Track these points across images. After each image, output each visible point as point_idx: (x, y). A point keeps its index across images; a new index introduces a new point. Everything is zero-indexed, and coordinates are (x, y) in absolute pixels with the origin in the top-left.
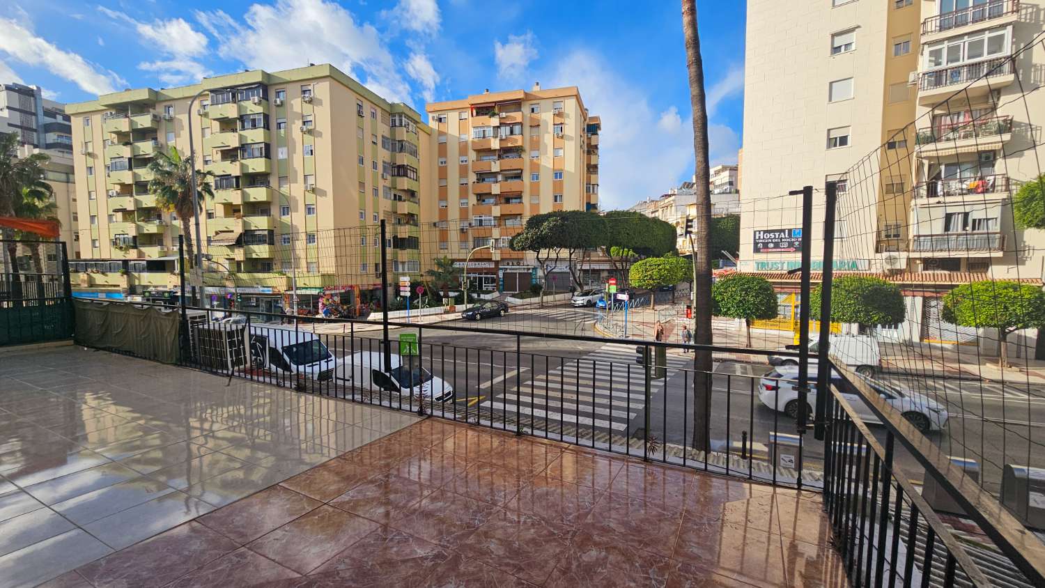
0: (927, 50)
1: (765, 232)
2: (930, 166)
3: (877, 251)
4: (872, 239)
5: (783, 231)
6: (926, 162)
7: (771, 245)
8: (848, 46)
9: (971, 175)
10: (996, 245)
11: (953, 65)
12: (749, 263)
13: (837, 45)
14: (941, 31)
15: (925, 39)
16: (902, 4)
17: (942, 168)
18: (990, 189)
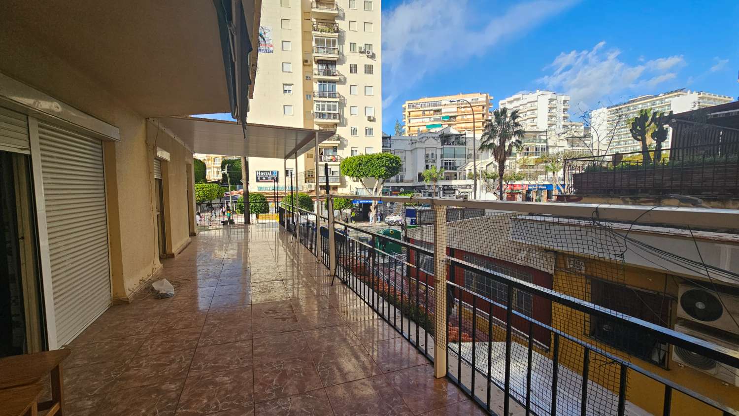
0: (316, 103)
1: (261, 172)
3: (305, 182)
4: (303, 177)
5: (269, 172)
7: (264, 178)
8: (289, 91)
9: (331, 154)
10: (339, 181)
11: (323, 112)
12: (254, 187)
13: (285, 89)
14: (319, 97)
15: (314, 99)
16: (307, 78)
17: (323, 150)
18: (336, 160)
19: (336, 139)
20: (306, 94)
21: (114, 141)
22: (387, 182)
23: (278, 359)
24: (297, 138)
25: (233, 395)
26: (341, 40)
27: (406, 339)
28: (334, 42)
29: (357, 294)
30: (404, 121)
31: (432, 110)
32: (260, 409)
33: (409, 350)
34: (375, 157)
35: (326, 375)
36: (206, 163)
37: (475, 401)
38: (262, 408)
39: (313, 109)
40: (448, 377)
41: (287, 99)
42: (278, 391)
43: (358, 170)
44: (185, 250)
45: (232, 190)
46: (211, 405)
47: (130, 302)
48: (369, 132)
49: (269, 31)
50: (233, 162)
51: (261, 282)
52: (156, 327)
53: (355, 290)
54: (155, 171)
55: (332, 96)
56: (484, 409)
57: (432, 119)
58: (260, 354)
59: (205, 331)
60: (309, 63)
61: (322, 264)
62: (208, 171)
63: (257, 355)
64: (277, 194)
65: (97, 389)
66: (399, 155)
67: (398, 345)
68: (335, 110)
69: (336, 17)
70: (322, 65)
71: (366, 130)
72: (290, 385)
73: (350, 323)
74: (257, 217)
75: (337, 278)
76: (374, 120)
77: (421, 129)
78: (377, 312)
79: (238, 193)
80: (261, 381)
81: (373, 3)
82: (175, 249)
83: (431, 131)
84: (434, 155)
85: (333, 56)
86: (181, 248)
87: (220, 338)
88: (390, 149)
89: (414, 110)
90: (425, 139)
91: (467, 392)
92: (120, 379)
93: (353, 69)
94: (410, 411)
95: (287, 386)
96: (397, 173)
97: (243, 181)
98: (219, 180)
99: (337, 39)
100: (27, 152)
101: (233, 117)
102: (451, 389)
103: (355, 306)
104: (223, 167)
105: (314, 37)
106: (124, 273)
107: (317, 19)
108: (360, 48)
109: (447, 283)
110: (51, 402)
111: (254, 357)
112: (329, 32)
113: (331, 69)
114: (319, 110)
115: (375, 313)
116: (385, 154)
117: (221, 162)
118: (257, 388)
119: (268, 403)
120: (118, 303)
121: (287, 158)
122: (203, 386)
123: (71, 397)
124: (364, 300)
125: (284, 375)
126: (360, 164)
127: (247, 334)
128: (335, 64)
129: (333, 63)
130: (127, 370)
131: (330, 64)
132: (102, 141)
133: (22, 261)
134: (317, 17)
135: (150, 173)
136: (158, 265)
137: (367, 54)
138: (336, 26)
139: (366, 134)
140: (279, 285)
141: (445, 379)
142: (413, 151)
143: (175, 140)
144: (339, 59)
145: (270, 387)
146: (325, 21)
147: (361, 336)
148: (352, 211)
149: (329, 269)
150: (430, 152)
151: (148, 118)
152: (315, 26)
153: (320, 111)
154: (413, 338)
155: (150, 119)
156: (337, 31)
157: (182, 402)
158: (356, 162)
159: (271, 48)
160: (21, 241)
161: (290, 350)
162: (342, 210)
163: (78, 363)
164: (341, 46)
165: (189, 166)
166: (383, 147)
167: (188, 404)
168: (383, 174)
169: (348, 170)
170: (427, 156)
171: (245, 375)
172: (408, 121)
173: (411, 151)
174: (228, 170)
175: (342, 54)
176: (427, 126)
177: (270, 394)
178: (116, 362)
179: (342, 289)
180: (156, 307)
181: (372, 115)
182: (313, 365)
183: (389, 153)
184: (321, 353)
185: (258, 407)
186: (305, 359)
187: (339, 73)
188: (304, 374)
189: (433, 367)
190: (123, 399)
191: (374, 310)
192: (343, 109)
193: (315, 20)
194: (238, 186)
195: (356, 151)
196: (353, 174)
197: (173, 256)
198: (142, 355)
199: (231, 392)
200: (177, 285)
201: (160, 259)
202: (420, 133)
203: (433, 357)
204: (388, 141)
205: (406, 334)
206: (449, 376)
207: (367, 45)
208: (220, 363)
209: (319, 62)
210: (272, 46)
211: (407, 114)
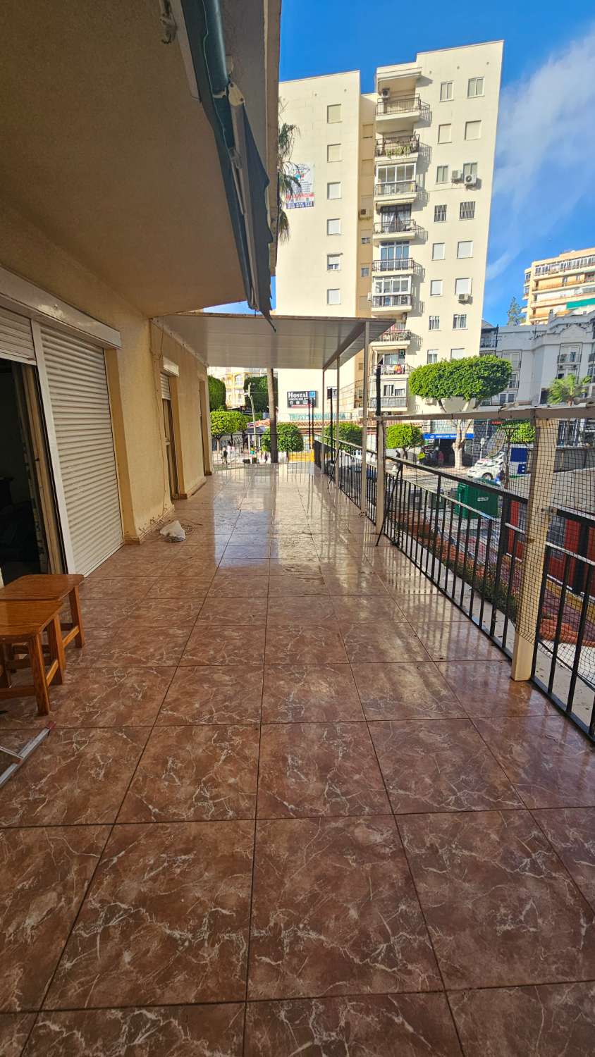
0: (375, 281)
1: (294, 393)
2: (378, 355)
3: (355, 407)
4: (352, 400)
5: (305, 392)
6: (376, 352)
7: (298, 403)
8: (336, 265)
9: (395, 362)
10: (405, 404)
11: (386, 294)
12: (285, 415)
13: (330, 263)
14: (381, 270)
15: (374, 274)
16: (364, 241)
17: (384, 356)
18: (402, 372)
19: (404, 337)
20: (361, 267)
21: (115, 349)
22: (484, 405)
23: (297, 623)
24: (340, 333)
25: (241, 652)
26: (422, 165)
27: (476, 624)
28: (410, 170)
29: (411, 561)
30: (525, 298)
31: (582, 273)
32: (270, 672)
33: (479, 639)
34: (466, 363)
35: (354, 650)
36: (226, 383)
37: (572, 719)
38: (273, 671)
39: (370, 291)
40: (533, 682)
41: (332, 278)
42: (293, 657)
43: (437, 387)
44: (199, 491)
45: (256, 420)
46: (218, 657)
47: (141, 543)
48: (459, 321)
49: (309, 170)
50: (257, 380)
51: (284, 534)
52: (166, 571)
53: (409, 554)
54: (162, 389)
55: (401, 266)
56: (583, 731)
57: (580, 291)
58: (275, 615)
59: (216, 582)
60: (368, 214)
61: (366, 518)
62: (228, 394)
63: (271, 615)
64: (313, 425)
65: (109, 622)
66: (510, 359)
67: (464, 632)
68: (405, 289)
69: (415, 122)
70: (389, 215)
71: (455, 319)
72: (309, 653)
73: (395, 595)
74: (288, 456)
75: (385, 538)
76: (470, 301)
77: (556, 310)
78: (437, 586)
79: (264, 424)
80: (274, 643)
81: (484, 80)
82: (188, 488)
83: (576, 312)
84: (577, 356)
85: (408, 196)
86: (195, 488)
87: (232, 591)
88: (494, 349)
89: (546, 276)
90: (561, 328)
91: (560, 705)
92: (131, 616)
93: (440, 213)
94: (464, 711)
95: (304, 654)
96: (502, 389)
97: (271, 407)
98: (242, 407)
99: (415, 164)
100: (32, 363)
101: (250, 307)
102: (536, 698)
103: (408, 575)
104: (245, 388)
105: (378, 168)
106: (134, 509)
107: (383, 134)
108: (455, 173)
109: (546, 545)
110: (72, 624)
111: (268, 617)
112: (403, 153)
113: (402, 219)
114: (380, 291)
115: (434, 586)
116: (484, 358)
117: (244, 380)
118: (269, 650)
119: (280, 667)
120: (130, 543)
121: (326, 369)
122: (210, 637)
123: (89, 625)
124: (420, 569)
125: (301, 641)
126: (441, 377)
127: (262, 591)
128: (410, 210)
129: (406, 208)
130: (137, 610)
131: (401, 211)
132: (103, 349)
133: (40, 485)
134: (381, 131)
135: (156, 390)
136: (170, 505)
137: (465, 182)
138: (415, 139)
139: (455, 326)
140: (306, 539)
141: (528, 684)
142: (536, 352)
143: (184, 348)
144: (416, 200)
145: (283, 651)
146: (396, 136)
147: (408, 612)
148: (423, 450)
149: (375, 524)
150: (568, 351)
151: (152, 319)
152: (380, 147)
153: (382, 294)
154: (487, 626)
155: (154, 319)
156: (417, 149)
157: (188, 648)
158: (435, 374)
159: (311, 199)
160: (37, 462)
161: (312, 616)
162: (407, 448)
163: (94, 595)
164: (422, 175)
165: (202, 383)
166: (482, 347)
167: (194, 652)
168: (478, 391)
169: (421, 387)
170: (562, 358)
171: (256, 634)
172: (533, 297)
173: (533, 351)
174: (251, 391)
175: (423, 189)
176: (569, 305)
177: (282, 658)
178: (127, 600)
179: (392, 552)
180: (165, 550)
181: (466, 292)
182: (338, 636)
183: (491, 356)
184: (351, 624)
185: (269, 669)
186: (330, 628)
187: (415, 225)
188: (326, 644)
189: (511, 665)
190: (134, 635)
191: (433, 583)
192: (419, 287)
193: (381, 137)
194: (264, 414)
195: (436, 355)
196: (427, 394)
197: (185, 497)
198: (151, 597)
199: (239, 648)
200: (189, 529)
201: (172, 499)
202: (553, 318)
203: (512, 652)
204: (493, 336)
205: (476, 618)
206: (536, 681)
207: (468, 164)
208: (230, 617)
209: (384, 210)
210: (312, 195)
211: (532, 284)
